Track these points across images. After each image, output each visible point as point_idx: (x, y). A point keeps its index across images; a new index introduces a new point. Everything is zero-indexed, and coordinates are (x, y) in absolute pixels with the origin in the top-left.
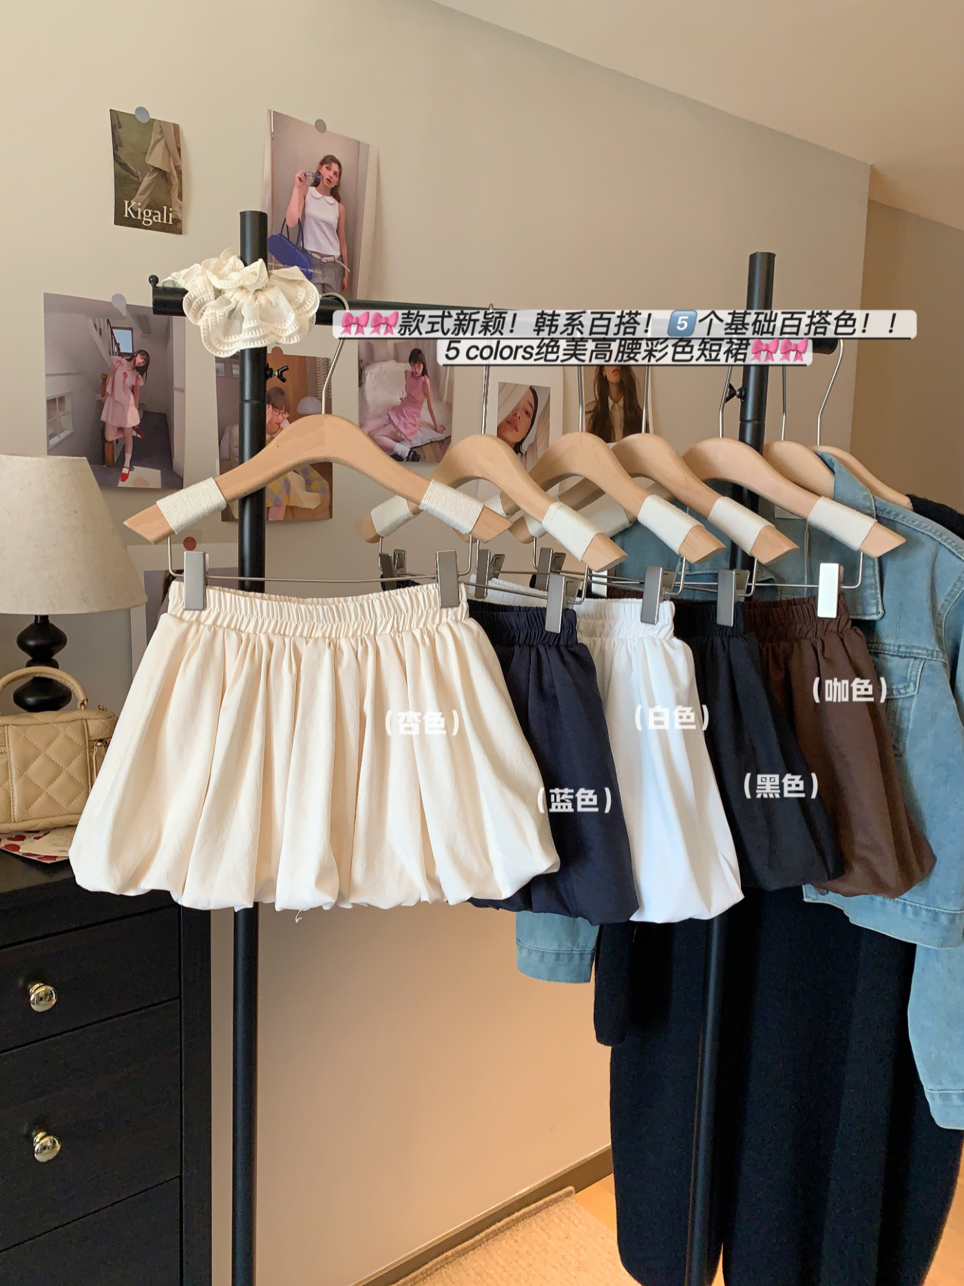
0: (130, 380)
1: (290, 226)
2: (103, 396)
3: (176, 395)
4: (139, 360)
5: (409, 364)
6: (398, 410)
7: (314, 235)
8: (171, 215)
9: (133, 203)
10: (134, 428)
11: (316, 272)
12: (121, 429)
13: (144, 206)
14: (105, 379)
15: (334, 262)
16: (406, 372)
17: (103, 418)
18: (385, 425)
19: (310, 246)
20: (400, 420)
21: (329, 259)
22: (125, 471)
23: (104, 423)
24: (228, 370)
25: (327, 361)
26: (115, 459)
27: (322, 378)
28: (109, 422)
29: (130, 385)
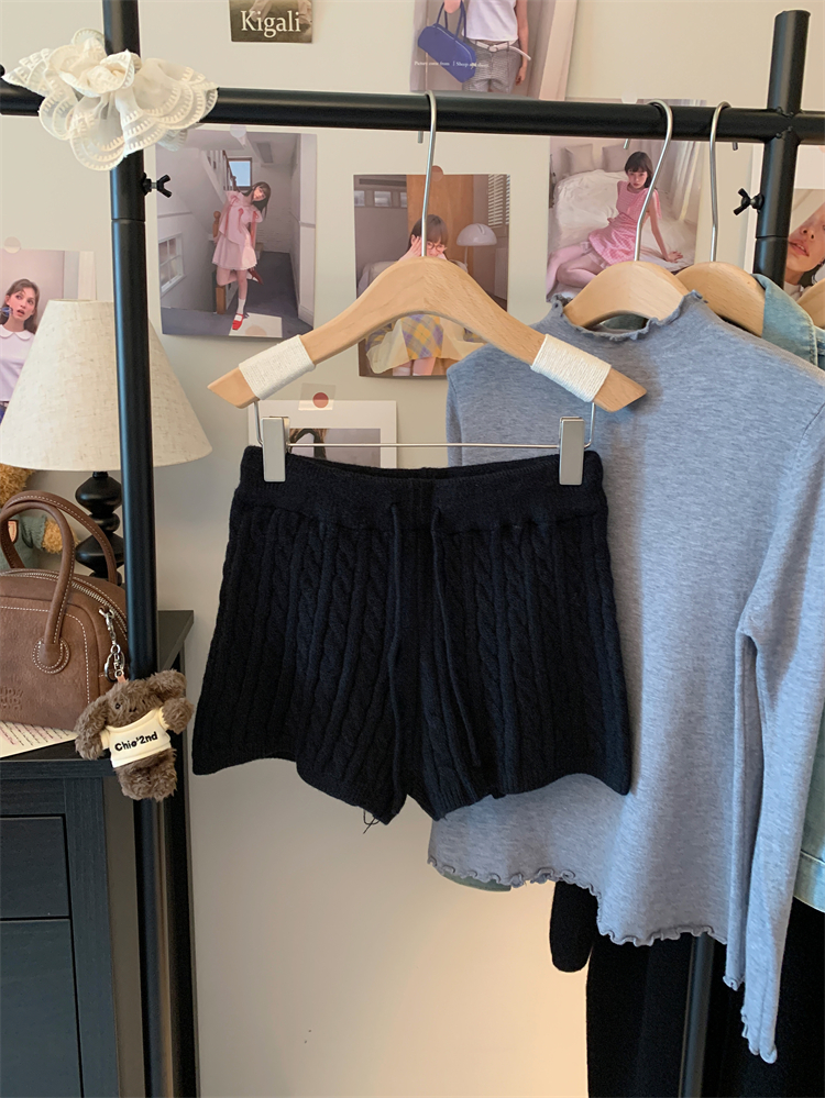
0: (247, 217)
1: (450, 11)
2: (215, 236)
3: (304, 232)
4: (258, 193)
5: (624, 173)
6: (604, 234)
7: (481, 18)
8: (297, 20)
9: (252, 13)
10: (249, 270)
11: (480, 65)
12: (234, 272)
13: (265, 14)
14: (218, 217)
15: (508, 50)
16: (619, 184)
17: (215, 261)
18: (583, 255)
19: (474, 32)
20: (606, 247)
21: (500, 46)
22: (238, 318)
23: (216, 266)
24: (369, 198)
25: (504, 180)
26: (227, 306)
27: (495, 200)
28: (221, 264)
29: (246, 223)
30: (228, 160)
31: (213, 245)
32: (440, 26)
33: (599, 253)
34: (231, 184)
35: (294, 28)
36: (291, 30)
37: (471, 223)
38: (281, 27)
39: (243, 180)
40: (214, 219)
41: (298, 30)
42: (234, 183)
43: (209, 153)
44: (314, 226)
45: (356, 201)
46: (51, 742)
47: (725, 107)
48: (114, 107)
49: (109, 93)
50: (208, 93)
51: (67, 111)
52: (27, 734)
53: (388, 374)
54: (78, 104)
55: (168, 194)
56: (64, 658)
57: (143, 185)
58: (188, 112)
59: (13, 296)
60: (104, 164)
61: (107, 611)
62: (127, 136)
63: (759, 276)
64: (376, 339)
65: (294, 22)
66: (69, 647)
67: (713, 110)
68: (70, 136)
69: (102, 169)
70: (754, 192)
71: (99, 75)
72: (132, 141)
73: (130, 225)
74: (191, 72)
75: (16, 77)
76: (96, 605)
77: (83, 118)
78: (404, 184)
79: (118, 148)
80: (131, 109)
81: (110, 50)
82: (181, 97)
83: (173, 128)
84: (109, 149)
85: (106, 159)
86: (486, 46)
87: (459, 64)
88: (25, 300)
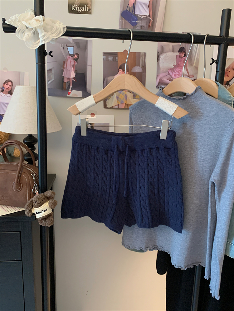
0: (72, 63)
1: (130, 6)
3: (88, 68)
4: (76, 56)
5: (178, 53)
6: (172, 70)
7: (139, 8)
8: (87, 8)
9: (74, 5)
10: (73, 78)
11: (139, 22)
12: (69, 79)
13: (78, 6)
14: (64, 63)
15: (146, 17)
16: (177, 56)
17: (63, 75)
18: (167, 75)
19: (137, 13)
20: (173, 73)
21: (144, 17)
22: (70, 91)
23: (63, 77)
24: (107, 58)
25: (145, 54)
26: (67, 88)
27: (142, 60)
28: (65, 76)
29: (72, 65)
30: (67, 47)
31: (63, 71)
32: (128, 10)
33: (171, 75)
34: (68, 54)
35: (86, 10)
36: (85, 10)
37: (135, 66)
38: (83, 10)
39: (72, 52)
40: (63, 63)
41: (87, 10)
42: (69, 53)
43: (62, 45)
44: (91, 66)
45: (103, 59)
46: (17, 211)
47: (208, 35)
48: (37, 31)
49: (36, 27)
50: (64, 28)
51: (24, 32)
52: (10, 209)
53: (112, 108)
54: (27, 30)
55: (52, 56)
56: (21, 187)
57: (45, 54)
58: (58, 33)
59: (5, 84)
60: (34, 47)
61: (33, 174)
62: (41, 40)
63: (217, 82)
64: (109, 98)
65: (86, 8)
66: (22, 184)
67: (205, 36)
68: (24, 39)
69: (33, 49)
70: (215, 59)
71: (33, 22)
72: (42, 41)
73: (41, 65)
74: (59, 22)
75: (9, 22)
76: (30, 172)
77: (28, 34)
78: (117, 54)
79: (38, 43)
80: (42, 32)
81: (36, 15)
82: (56, 29)
83: (54, 38)
84: (35, 43)
85: (34, 46)
86: (140, 16)
87: (133, 21)
88: (9, 85)
